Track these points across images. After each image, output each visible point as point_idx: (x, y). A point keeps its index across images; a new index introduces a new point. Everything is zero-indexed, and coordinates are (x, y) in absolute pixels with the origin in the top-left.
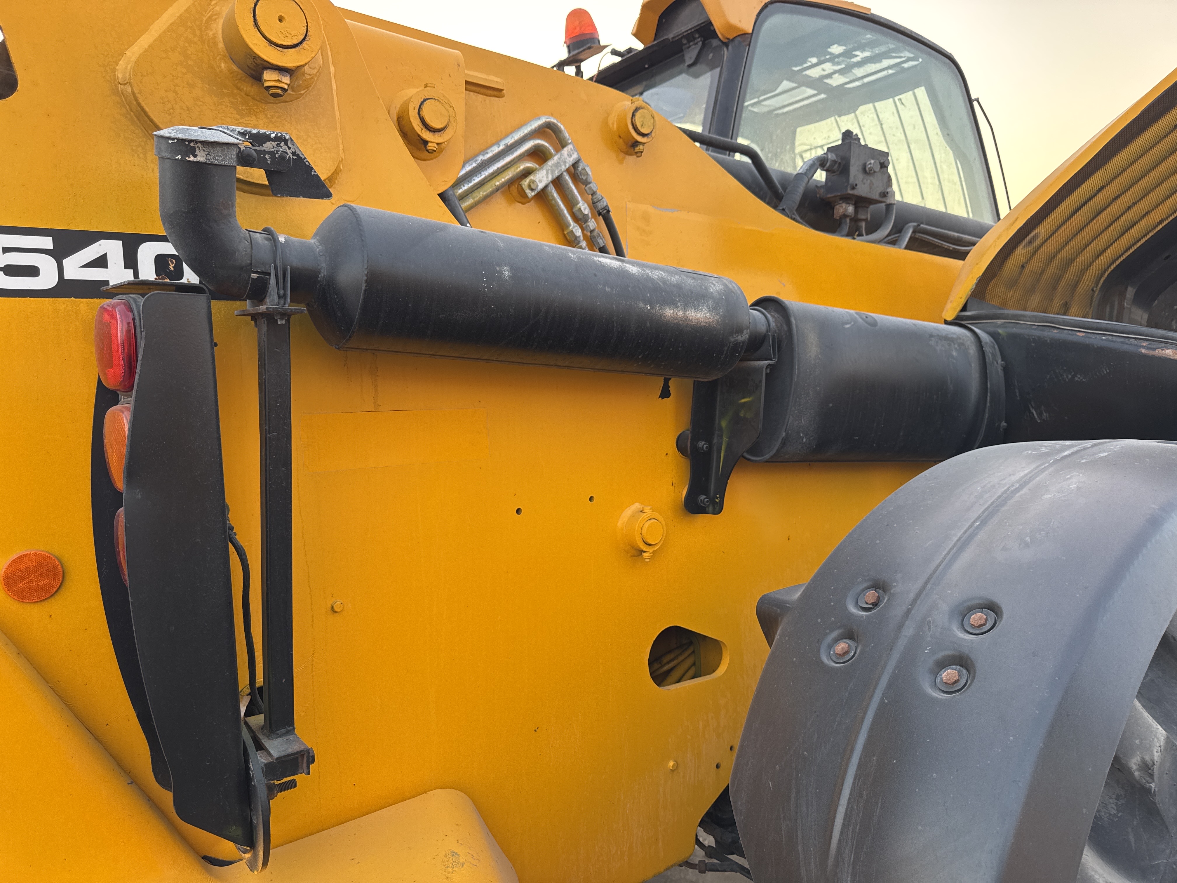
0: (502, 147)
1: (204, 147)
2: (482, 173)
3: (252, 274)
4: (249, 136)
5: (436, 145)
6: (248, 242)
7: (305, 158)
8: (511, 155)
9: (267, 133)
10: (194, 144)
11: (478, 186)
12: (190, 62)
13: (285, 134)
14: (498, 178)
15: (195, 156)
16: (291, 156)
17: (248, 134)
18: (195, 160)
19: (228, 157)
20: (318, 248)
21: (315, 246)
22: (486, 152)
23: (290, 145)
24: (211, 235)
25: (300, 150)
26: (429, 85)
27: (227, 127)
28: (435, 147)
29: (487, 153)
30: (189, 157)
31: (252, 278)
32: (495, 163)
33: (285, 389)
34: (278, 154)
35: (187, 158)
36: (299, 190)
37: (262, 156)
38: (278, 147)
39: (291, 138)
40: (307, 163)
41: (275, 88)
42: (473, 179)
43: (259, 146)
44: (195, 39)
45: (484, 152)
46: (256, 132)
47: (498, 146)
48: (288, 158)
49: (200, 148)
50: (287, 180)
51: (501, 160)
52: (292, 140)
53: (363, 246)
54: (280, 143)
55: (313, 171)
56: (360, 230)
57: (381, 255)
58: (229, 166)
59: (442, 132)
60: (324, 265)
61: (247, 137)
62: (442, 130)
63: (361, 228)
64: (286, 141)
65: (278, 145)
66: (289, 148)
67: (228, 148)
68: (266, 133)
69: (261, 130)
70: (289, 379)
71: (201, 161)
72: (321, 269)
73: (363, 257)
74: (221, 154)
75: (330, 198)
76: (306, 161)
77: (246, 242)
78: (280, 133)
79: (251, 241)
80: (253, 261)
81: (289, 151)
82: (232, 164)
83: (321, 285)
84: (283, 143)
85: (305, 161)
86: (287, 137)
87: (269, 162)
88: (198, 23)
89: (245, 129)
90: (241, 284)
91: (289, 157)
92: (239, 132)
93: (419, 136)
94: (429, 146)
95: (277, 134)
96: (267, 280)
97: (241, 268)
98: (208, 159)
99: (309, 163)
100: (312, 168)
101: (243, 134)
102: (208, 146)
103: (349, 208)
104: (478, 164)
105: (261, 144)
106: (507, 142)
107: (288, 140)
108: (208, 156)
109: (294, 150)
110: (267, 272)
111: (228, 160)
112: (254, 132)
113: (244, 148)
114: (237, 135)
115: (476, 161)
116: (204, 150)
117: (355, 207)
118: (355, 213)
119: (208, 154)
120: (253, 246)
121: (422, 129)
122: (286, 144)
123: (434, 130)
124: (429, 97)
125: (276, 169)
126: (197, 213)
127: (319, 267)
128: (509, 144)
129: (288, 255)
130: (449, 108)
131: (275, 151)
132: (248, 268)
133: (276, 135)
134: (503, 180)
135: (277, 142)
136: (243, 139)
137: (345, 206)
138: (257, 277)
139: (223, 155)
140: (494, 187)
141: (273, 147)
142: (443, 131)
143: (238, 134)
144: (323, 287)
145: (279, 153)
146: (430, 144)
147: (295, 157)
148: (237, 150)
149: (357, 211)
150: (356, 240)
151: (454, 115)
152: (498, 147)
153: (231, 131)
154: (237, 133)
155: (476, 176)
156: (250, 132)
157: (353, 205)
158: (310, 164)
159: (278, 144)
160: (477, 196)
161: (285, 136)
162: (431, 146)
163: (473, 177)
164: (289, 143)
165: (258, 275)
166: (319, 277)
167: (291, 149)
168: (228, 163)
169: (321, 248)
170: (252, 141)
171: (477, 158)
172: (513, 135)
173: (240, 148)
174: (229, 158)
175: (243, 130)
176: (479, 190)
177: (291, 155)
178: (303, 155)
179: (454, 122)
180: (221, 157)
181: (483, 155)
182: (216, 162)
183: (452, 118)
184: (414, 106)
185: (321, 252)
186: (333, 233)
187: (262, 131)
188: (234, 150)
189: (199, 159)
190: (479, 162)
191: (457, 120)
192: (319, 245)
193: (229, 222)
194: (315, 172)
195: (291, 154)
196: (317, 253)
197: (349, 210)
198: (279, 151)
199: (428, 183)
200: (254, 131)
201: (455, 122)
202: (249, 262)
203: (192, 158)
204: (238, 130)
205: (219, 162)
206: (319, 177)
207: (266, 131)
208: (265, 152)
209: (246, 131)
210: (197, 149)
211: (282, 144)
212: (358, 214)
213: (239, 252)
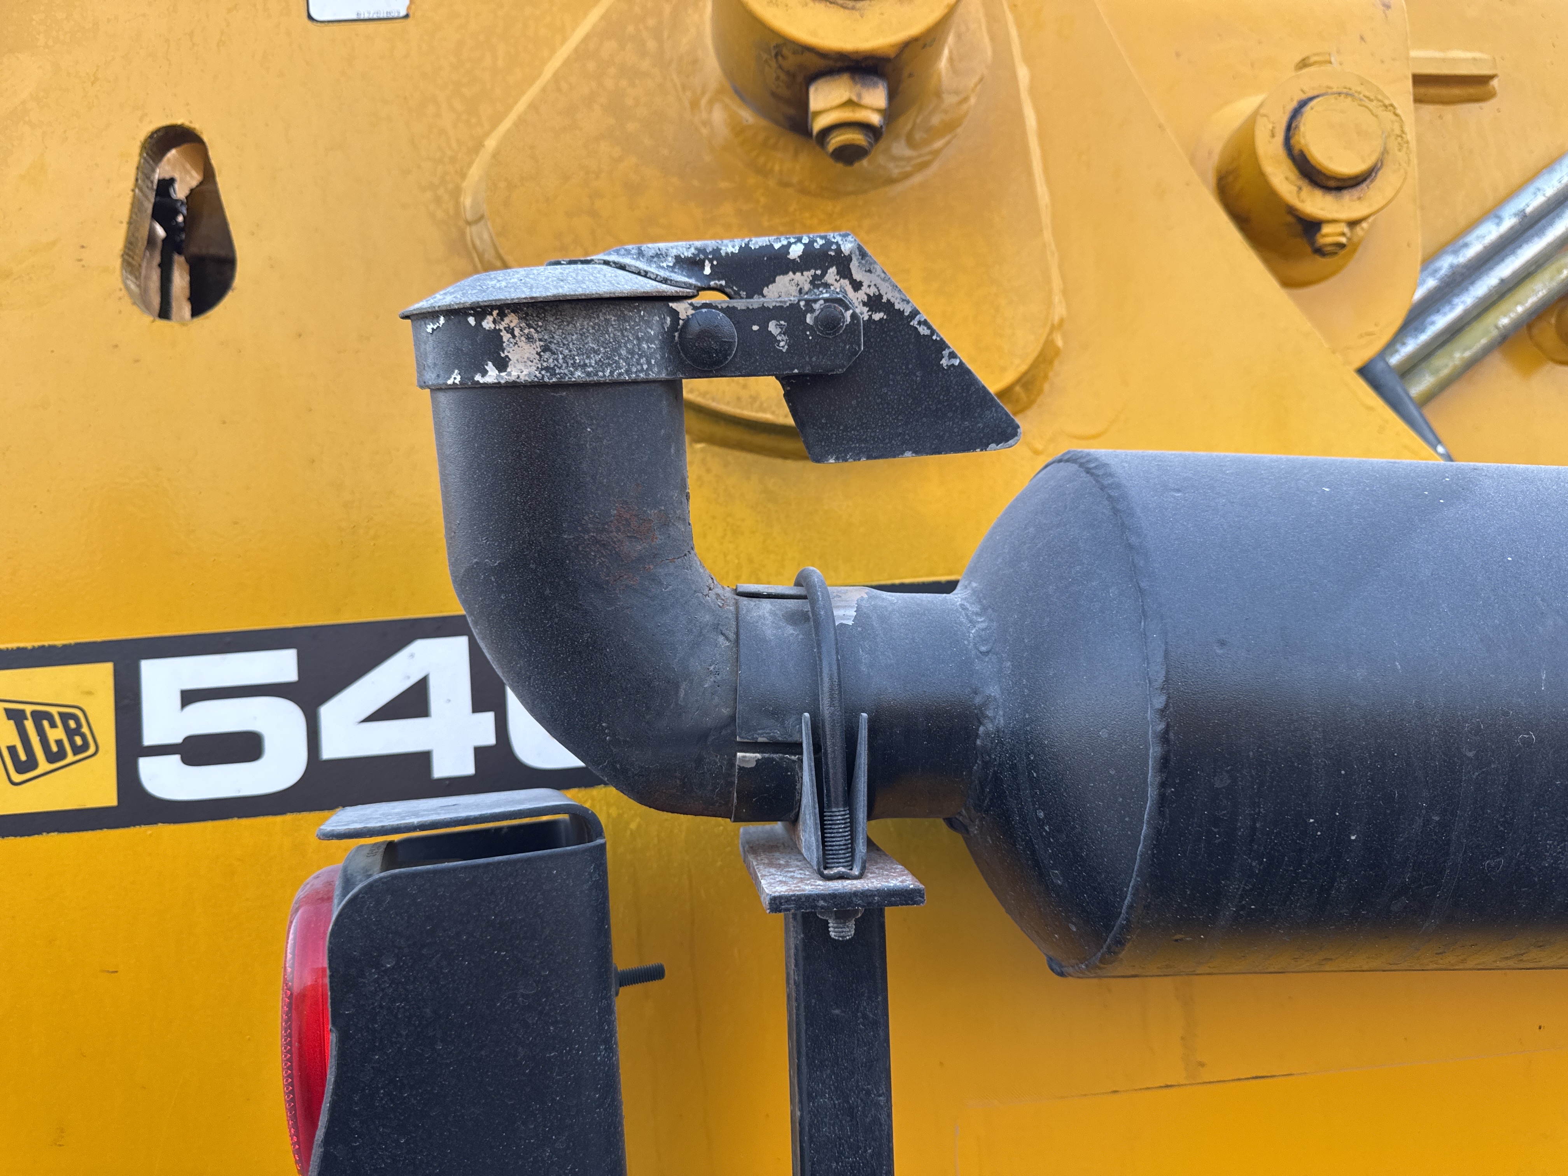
0: (1509, 222)
1: (530, 326)
2: (1456, 301)
3: (739, 754)
4: (712, 267)
5: (1346, 230)
6: (727, 638)
7: (915, 313)
8: (1536, 239)
9: (777, 246)
10: (494, 322)
11: (1444, 338)
12: (631, 127)
13: (838, 239)
14: (1504, 306)
15: (502, 365)
16: (864, 313)
17: (711, 261)
18: (504, 377)
19: (623, 352)
20: (973, 623)
21: (964, 620)
22: (1461, 242)
23: (857, 275)
24: (586, 636)
25: (895, 287)
26: (1313, 59)
27: (639, 249)
28: (1343, 234)
29: (1466, 245)
30: (484, 373)
31: (741, 769)
32: (1491, 269)
33: (872, 1156)
34: (812, 311)
35: (478, 378)
36: (900, 430)
37: (755, 328)
38: (818, 287)
39: (860, 248)
40: (923, 331)
41: (842, 130)
42: (1429, 320)
43: (750, 296)
44: (645, 65)
45: (1454, 242)
46: (736, 250)
47: (1497, 221)
48: (849, 320)
49: (517, 332)
50: (854, 402)
51: (1507, 256)
52: (863, 254)
53: (1144, 613)
54: (824, 274)
55: (946, 353)
56: (1130, 547)
57: (1222, 643)
58: (635, 382)
59: (1364, 185)
60: (993, 690)
61: (707, 271)
62: (1364, 180)
63: (1133, 540)
64: (843, 264)
65: (817, 282)
66: (857, 286)
67: (623, 318)
68: (772, 245)
69: (754, 240)
70: (883, 1118)
71: (523, 378)
72: (985, 704)
73: (1146, 659)
74: (596, 341)
75: (1011, 442)
76: (920, 323)
77: (721, 639)
78: (822, 238)
79: (737, 634)
80: (740, 707)
81: (856, 298)
82: (642, 375)
83: (986, 765)
84: (833, 270)
85: (914, 323)
86: (847, 247)
87: (783, 346)
88: (651, 22)
89: (699, 244)
90: (710, 788)
91: (854, 316)
92: (678, 258)
93: (1291, 210)
94: (1325, 236)
95: (812, 242)
96: (793, 770)
97: (702, 736)
98: (547, 369)
99: (929, 327)
100: (941, 345)
101: (692, 264)
102: (544, 319)
103: (1081, 465)
104: (1442, 280)
105: (756, 290)
106: (1521, 206)
107: (849, 259)
108: (547, 355)
109: (872, 291)
110: (790, 740)
111: (626, 360)
112: (730, 249)
113: (691, 312)
114: (672, 269)
115: (1436, 271)
116: (529, 338)
117: (1104, 459)
118: (1107, 481)
119: (546, 349)
120: (743, 650)
121: (1300, 189)
122: (845, 272)
123: (1339, 184)
124: (1315, 93)
125: (807, 370)
126: (533, 566)
127: (978, 700)
128: (1528, 210)
129: (864, 669)
130: (1380, 112)
131: (802, 303)
132: (724, 732)
133: (809, 246)
134: (1520, 309)
135: (812, 272)
136: (692, 281)
137: (1067, 461)
138: (758, 761)
139: (605, 344)
140: (1495, 333)
141: (800, 291)
142: (1368, 181)
143: (673, 267)
144: (995, 773)
145: (817, 306)
146: (1326, 229)
147: (877, 316)
148: (662, 323)
149: (1111, 475)
150: (1113, 591)
151: (1397, 131)
152: (1498, 224)
153: (650, 260)
154: (670, 262)
155: (1438, 311)
156: (716, 251)
157: (1100, 451)
158: (933, 332)
159: (815, 277)
160: (1446, 366)
161: (839, 246)
162: (1329, 234)
163: (1430, 315)
164: (854, 266)
165: (759, 756)
166: (977, 736)
167: (864, 288)
168: (628, 372)
169: (984, 625)
170: (723, 283)
171: (1438, 264)
172: (1539, 183)
173: (675, 314)
174: (631, 352)
175: (693, 250)
176: (1448, 348)
177: (866, 309)
178: (908, 302)
179: (1400, 150)
180: (596, 352)
181: (1456, 252)
182: (578, 373)
183: (1393, 138)
184: (1270, 126)
185: (984, 641)
186: (1025, 565)
187: (758, 242)
188: (648, 323)
189: (515, 374)
190: (1443, 272)
191: (1407, 142)
192: (977, 614)
193: (654, 579)
194: (953, 355)
195: (865, 304)
196: (971, 646)
197: (1084, 474)
198: (815, 301)
199: (1326, 346)
200: (731, 247)
201: (1404, 149)
202: (726, 711)
203: (492, 375)
204: (674, 252)
205: (589, 374)
206: (968, 372)
207: (772, 238)
208: (766, 314)
209: (700, 250)
210: (506, 336)
211: (832, 274)
212: (1118, 486)
213: (691, 681)
